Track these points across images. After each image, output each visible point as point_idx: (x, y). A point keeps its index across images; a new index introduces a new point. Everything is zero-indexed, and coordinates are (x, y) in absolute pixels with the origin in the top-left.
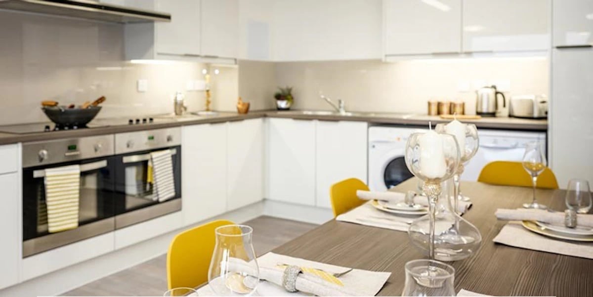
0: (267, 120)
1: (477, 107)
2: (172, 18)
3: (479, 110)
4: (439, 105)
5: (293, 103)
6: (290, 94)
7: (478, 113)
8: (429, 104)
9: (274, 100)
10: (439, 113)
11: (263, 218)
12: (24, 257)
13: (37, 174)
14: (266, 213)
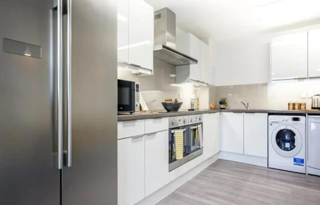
0: (222, 113)
1: (312, 105)
2: (198, 62)
3: (313, 106)
4: (294, 105)
5: (226, 106)
6: (225, 102)
7: (312, 108)
8: (289, 104)
9: (219, 104)
10: (294, 108)
11: (219, 159)
12: (169, 171)
13: (173, 131)
14: (220, 157)
